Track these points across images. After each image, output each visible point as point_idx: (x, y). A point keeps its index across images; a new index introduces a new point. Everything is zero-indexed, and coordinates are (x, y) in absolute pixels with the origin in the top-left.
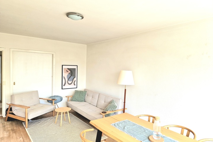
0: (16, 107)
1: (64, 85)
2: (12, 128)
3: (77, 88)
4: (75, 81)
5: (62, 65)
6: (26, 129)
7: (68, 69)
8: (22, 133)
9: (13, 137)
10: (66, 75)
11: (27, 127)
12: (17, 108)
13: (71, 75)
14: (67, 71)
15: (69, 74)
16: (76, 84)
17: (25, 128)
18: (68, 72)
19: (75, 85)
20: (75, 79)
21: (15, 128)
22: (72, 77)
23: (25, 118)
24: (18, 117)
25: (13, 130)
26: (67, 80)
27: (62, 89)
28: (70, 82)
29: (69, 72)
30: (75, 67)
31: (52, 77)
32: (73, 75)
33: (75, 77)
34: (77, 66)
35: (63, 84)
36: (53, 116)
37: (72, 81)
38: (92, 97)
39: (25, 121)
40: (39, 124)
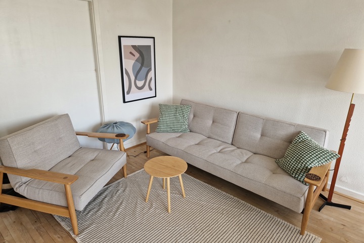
1: (128, 93)
3: (156, 96)
4: (151, 79)
5: (120, 37)
7: (134, 47)
10: (129, 64)
11: (76, 231)
13: (142, 65)
14: (131, 53)
15: (137, 61)
16: (154, 89)
17: (73, 236)
18: (134, 56)
19: (151, 89)
20: (151, 74)
21: (39, 240)
22: (144, 70)
23: (67, 208)
26: (133, 78)
27: (124, 102)
28: (140, 84)
29: (137, 55)
30: (149, 42)
31: (96, 70)
32: (145, 63)
33: (150, 69)
34: (154, 38)
35: (126, 90)
36: (124, 176)
37: (144, 81)
38: (213, 122)
39: (69, 217)
40: (102, 210)
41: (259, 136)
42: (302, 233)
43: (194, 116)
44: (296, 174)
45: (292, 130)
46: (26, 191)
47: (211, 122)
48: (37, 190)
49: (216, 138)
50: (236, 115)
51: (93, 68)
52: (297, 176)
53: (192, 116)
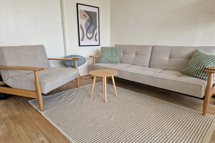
0: (9, 72)
1: (82, 40)
2: (11, 114)
3: (99, 45)
4: (96, 34)
5: (77, 4)
6: (42, 113)
7: (86, 12)
8: (37, 123)
9: (18, 134)
10: (83, 22)
12: (11, 74)
13: (91, 24)
14: (84, 15)
15: (88, 20)
16: (98, 39)
17: (39, 111)
18: (86, 17)
19: (96, 40)
20: (97, 31)
21: (17, 113)
22: (92, 27)
23: (37, 92)
24: (20, 91)
25: (13, 118)
26: (85, 31)
27: (80, 45)
28: (90, 36)
29: (88, 17)
30: (95, 10)
31: (62, 23)
32: (93, 23)
33: (96, 28)
34: (98, 8)
35: (81, 38)
36: (77, 87)
37: (92, 34)
38: (136, 55)
39: (37, 98)
40: (61, 101)
41: (168, 59)
42: (204, 114)
43: (124, 53)
44: (197, 74)
45: (191, 50)
46: (11, 82)
47: (135, 55)
48: (18, 81)
49: (138, 64)
50: (151, 48)
51: (61, 22)
52: (197, 75)
53: (122, 54)
